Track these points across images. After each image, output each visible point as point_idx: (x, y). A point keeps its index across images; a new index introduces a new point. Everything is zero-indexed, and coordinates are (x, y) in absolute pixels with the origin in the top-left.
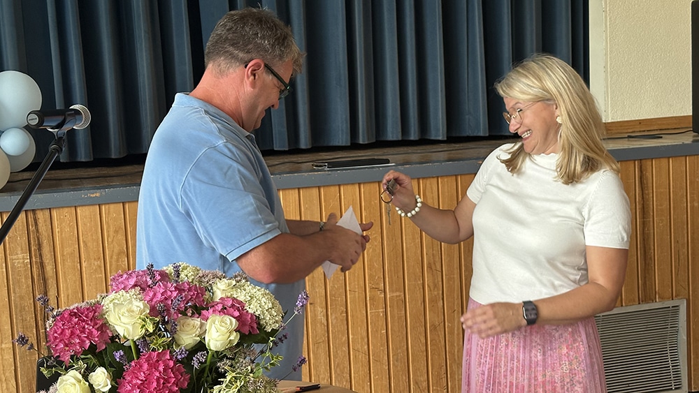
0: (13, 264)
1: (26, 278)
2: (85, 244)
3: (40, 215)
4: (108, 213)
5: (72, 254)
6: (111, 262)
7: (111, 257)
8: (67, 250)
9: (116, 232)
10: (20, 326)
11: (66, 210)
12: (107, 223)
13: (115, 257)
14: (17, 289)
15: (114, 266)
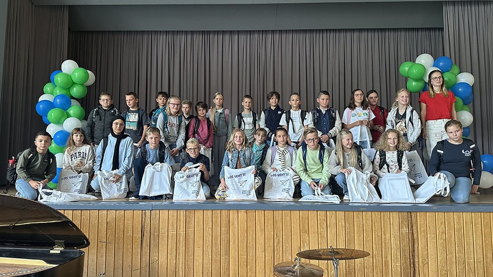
0: (402, 232)
1: (407, 238)
2: (429, 228)
3: (413, 214)
4: (438, 216)
5: (424, 231)
6: (439, 236)
7: (439, 234)
8: (422, 229)
9: (441, 224)
10: (404, 257)
11: (423, 213)
12: (438, 220)
13: (440, 234)
14: (403, 243)
15: (440, 238)
